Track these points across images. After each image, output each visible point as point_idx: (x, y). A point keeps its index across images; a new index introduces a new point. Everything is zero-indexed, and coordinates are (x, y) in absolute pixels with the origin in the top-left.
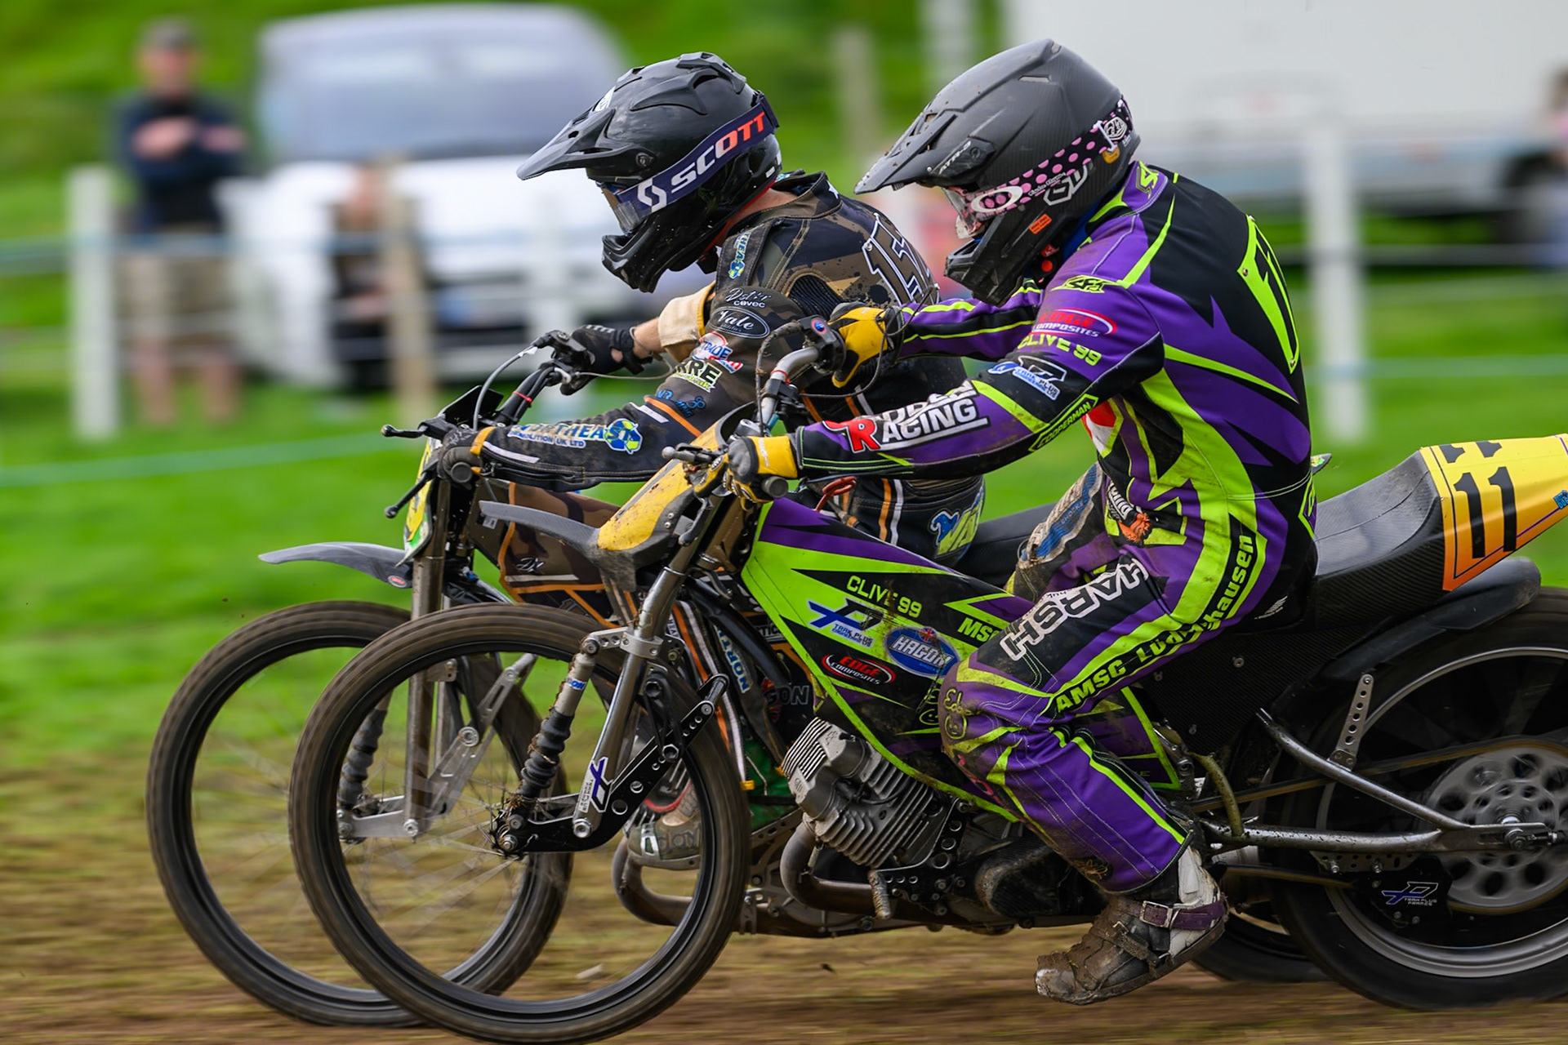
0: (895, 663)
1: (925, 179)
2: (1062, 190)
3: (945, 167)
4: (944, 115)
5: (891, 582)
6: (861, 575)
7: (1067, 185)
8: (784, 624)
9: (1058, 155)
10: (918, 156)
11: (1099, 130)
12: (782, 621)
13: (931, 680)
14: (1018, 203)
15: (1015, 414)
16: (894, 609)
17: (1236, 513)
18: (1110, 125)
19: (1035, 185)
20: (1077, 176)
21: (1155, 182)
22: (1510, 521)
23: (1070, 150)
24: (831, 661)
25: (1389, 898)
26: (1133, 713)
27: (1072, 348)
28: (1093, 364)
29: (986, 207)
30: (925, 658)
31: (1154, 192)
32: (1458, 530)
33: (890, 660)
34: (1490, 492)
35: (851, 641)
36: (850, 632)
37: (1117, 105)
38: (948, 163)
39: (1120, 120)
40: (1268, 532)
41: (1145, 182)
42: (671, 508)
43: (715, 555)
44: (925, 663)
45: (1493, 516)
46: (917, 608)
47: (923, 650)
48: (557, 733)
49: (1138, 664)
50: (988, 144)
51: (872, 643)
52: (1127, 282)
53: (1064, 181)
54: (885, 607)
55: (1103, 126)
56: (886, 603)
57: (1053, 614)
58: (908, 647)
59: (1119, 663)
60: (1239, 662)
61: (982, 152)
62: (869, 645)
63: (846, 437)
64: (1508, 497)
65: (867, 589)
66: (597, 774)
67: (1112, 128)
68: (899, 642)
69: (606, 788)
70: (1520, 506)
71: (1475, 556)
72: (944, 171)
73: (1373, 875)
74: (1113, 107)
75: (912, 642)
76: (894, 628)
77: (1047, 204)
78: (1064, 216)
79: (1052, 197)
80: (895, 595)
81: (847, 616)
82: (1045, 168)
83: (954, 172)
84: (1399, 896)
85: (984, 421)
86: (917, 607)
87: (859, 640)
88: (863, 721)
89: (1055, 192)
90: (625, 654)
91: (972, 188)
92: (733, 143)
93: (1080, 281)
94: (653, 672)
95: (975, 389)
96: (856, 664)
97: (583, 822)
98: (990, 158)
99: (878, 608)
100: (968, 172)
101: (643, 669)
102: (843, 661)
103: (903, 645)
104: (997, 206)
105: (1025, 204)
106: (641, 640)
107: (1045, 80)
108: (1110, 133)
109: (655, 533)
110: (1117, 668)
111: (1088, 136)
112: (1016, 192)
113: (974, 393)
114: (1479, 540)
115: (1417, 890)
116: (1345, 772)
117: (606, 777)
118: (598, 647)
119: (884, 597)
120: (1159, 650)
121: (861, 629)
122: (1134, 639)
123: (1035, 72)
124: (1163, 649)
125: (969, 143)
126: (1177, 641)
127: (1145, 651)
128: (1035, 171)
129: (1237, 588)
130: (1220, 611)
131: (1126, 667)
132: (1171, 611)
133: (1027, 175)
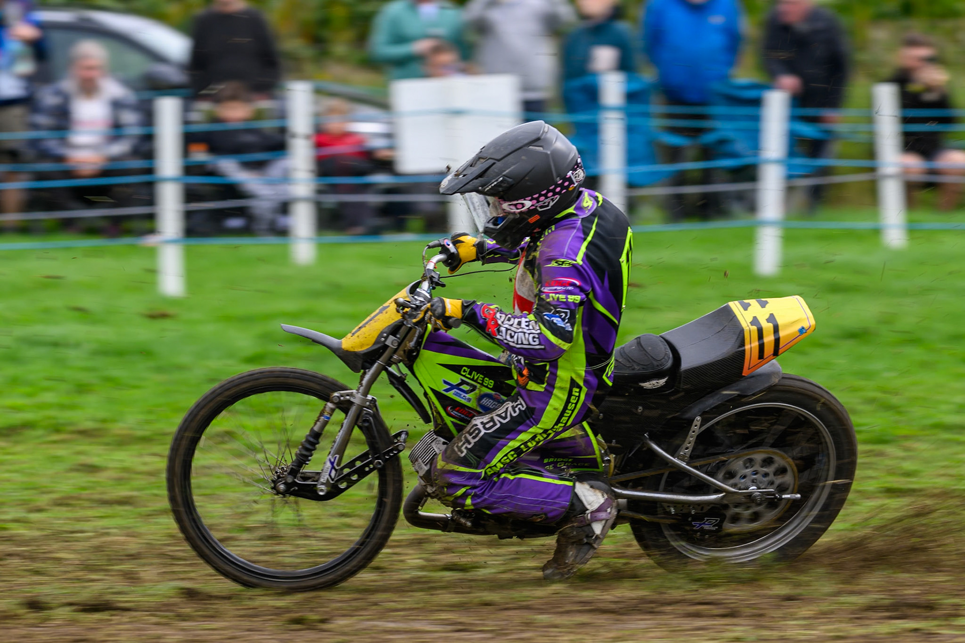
2: (548, 204)
3: (488, 189)
4: (488, 160)
5: (481, 370)
6: (467, 366)
7: (551, 202)
8: (431, 391)
9: (551, 188)
11: (570, 177)
12: (429, 389)
14: (526, 209)
17: (574, 377)
18: (576, 174)
19: (538, 201)
21: (591, 205)
22: (777, 341)
24: (451, 409)
25: (695, 526)
26: (588, 435)
29: (511, 209)
32: (752, 345)
33: (479, 409)
34: (767, 326)
35: (461, 399)
36: (461, 395)
38: (490, 187)
39: (581, 171)
42: (386, 330)
43: (401, 355)
45: (769, 339)
47: (494, 404)
48: (315, 440)
49: (522, 452)
50: (510, 178)
51: (471, 400)
57: (477, 432)
58: (488, 403)
59: (512, 453)
61: (508, 183)
62: (469, 401)
64: (776, 329)
65: (470, 374)
66: (332, 463)
68: (483, 400)
69: (336, 470)
70: (782, 334)
71: (759, 358)
72: (488, 190)
73: (689, 514)
75: (490, 400)
76: (481, 393)
77: (539, 209)
78: (546, 216)
79: (542, 207)
81: (461, 387)
82: (544, 194)
83: (495, 190)
84: (700, 524)
85: (542, 347)
86: (491, 383)
87: (465, 399)
90: (354, 403)
91: (503, 199)
94: (366, 414)
96: (462, 411)
97: (323, 487)
98: (513, 186)
99: (475, 383)
100: (500, 192)
101: (361, 411)
102: (457, 409)
103: (485, 401)
106: (361, 397)
107: (541, 148)
109: (376, 343)
110: (512, 455)
112: (528, 204)
113: (539, 331)
114: (762, 350)
115: (709, 522)
116: (684, 464)
117: (337, 465)
118: (339, 399)
119: (478, 378)
120: (532, 444)
121: (467, 393)
122: (518, 441)
123: (536, 144)
124: (534, 443)
125: (501, 179)
126: (541, 438)
127: (525, 446)
128: (539, 195)
129: (570, 412)
130: (562, 423)
131: (517, 454)
132: (538, 425)
133: (535, 196)
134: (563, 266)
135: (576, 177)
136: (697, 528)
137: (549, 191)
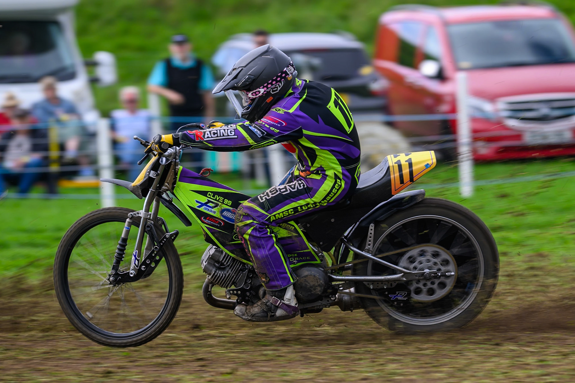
0: (224, 219)
1: (234, 88)
2: (276, 89)
3: (240, 84)
4: (239, 69)
5: (222, 194)
6: (212, 192)
7: (277, 87)
9: (274, 78)
10: (232, 81)
11: (286, 71)
12: (188, 207)
14: (263, 94)
15: (246, 137)
16: (222, 202)
17: (336, 173)
18: (289, 69)
19: (268, 88)
20: (280, 84)
21: (301, 84)
22: (411, 173)
23: (278, 77)
24: (204, 219)
25: (391, 297)
26: (301, 236)
28: (276, 132)
29: (253, 96)
31: (301, 86)
32: (395, 175)
33: (222, 218)
34: (405, 164)
35: (210, 212)
36: (209, 209)
37: (290, 63)
38: (241, 83)
39: (292, 67)
40: (345, 178)
41: (298, 84)
42: (148, 169)
43: (166, 186)
44: (233, 219)
45: (406, 171)
46: (230, 203)
48: (123, 244)
49: (298, 211)
50: (253, 76)
51: (216, 213)
52: (291, 111)
53: (276, 86)
55: (287, 69)
56: (220, 201)
57: (275, 191)
58: (228, 214)
59: (292, 210)
60: (333, 220)
61: (252, 79)
62: (215, 213)
63: (194, 136)
64: (410, 165)
65: (214, 196)
66: (135, 256)
68: (224, 213)
69: (138, 260)
70: (414, 168)
71: (401, 183)
72: (240, 85)
73: (384, 289)
74: (289, 63)
75: (229, 213)
76: (223, 208)
77: (271, 93)
78: (277, 96)
79: (273, 91)
80: (223, 198)
81: (208, 204)
82: (270, 83)
83: (243, 85)
84: (395, 297)
85: (236, 137)
87: (212, 212)
88: (215, 238)
89: (274, 90)
90: (141, 217)
91: (249, 90)
93: (278, 109)
94: (149, 223)
95: (236, 127)
96: (212, 219)
97: (132, 271)
98: (254, 80)
99: (217, 202)
100: (247, 85)
101: (146, 223)
102: (207, 219)
103: (226, 214)
104: (256, 95)
105: (265, 94)
106: (144, 213)
107: (269, 57)
109: (145, 177)
110: (291, 212)
111: (283, 72)
112: (262, 90)
113: (235, 128)
114: (402, 178)
115: (400, 295)
116: (370, 256)
118: (132, 216)
119: (219, 199)
120: (305, 208)
121: (212, 208)
122: (298, 203)
123: (266, 54)
124: (307, 208)
125: (247, 77)
126: (312, 206)
127: (301, 208)
128: (267, 83)
129: (333, 194)
130: (326, 200)
131: (294, 212)
132: (312, 198)
133: (265, 85)
134: (278, 112)
135: (289, 71)
136: (393, 299)
137: (273, 80)
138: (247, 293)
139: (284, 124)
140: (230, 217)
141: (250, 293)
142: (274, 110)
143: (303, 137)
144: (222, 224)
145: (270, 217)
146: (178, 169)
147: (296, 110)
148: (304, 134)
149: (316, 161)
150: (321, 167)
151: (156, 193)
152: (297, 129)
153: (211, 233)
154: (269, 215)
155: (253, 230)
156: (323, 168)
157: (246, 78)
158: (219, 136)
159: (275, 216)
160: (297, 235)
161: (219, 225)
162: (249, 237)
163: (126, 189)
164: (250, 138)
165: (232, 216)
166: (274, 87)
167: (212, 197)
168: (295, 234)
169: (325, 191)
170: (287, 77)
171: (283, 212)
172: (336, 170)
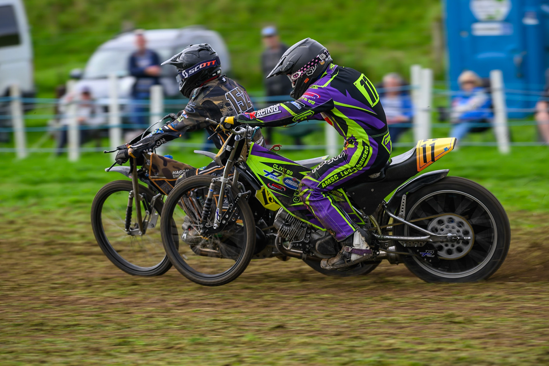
0: (286, 186)
1: (281, 73)
2: (311, 72)
3: (284, 69)
4: (284, 57)
5: (285, 166)
6: (277, 164)
7: (312, 70)
8: (258, 176)
9: (308, 63)
10: (279, 67)
11: (318, 57)
13: (295, 190)
14: (300, 76)
15: (288, 111)
16: (285, 172)
17: (364, 141)
18: (321, 56)
19: (304, 71)
20: (314, 68)
21: (334, 67)
22: (433, 154)
23: (311, 62)
24: (270, 185)
27: (308, 100)
28: (313, 104)
29: (294, 78)
30: (293, 185)
31: (333, 69)
32: (420, 156)
33: (284, 185)
34: (428, 147)
39: (324, 55)
40: (372, 145)
41: (331, 67)
43: (241, 158)
44: (293, 186)
45: (429, 153)
46: (292, 173)
47: (293, 183)
48: (209, 203)
49: (342, 177)
50: (292, 62)
51: (279, 180)
52: (323, 86)
53: (311, 70)
54: (283, 172)
55: (319, 56)
56: (283, 171)
58: (289, 182)
60: (372, 190)
61: (291, 64)
62: (279, 181)
63: (249, 116)
66: (217, 213)
67: (322, 56)
68: (287, 181)
69: (220, 216)
70: (436, 150)
71: (424, 162)
73: (415, 247)
74: (322, 51)
76: (285, 177)
78: (312, 78)
79: (308, 74)
80: (286, 169)
81: (273, 174)
82: (306, 67)
83: (286, 70)
85: (280, 111)
87: (276, 180)
88: (279, 201)
89: (309, 72)
90: (221, 182)
91: (291, 74)
92: (204, 66)
94: (227, 187)
96: (276, 186)
97: (215, 225)
98: (293, 66)
99: (281, 172)
100: (289, 70)
101: (225, 186)
102: (273, 185)
103: (288, 181)
104: (296, 77)
105: (302, 76)
106: (224, 178)
108: (321, 57)
111: (315, 59)
112: (300, 73)
113: (279, 106)
114: (425, 158)
115: (429, 253)
116: (403, 220)
117: (219, 213)
118: (215, 181)
121: (277, 177)
122: (340, 169)
123: (303, 45)
124: (347, 173)
126: (351, 171)
127: (342, 173)
130: (360, 164)
131: (338, 177)
132: (349, 163)
133: (302, 69)
134: (314, 88)
136: (423, 255)
137: (308, 65)
138: (307, 245)
139: (319, 97)
140: (291, 184)
141: (309, 246)
142: (311, 87)
143: (335, 107)
144: (284, 189)
145: (321, 184)
146: (250, 145)
147: (328, 86)
148: (335, 105)
149: (348, 132)
150: (352, 136)
151: (233, 163)
152: (329, 100)
153: (276, 196)
154: (319, 182)
155: (310, 197)
156: (354, 137)
157: (288, 64)
158: (267, 113)
159: (324, 182)
160: (344, 200)
161: (282, 191)
162: (310, 203)
163: (211, 159)
164: (292, 111)
165: (293, 184)
166: (309, 70)
167: (277, 167)
168: (342, 200)
169: (357, 157)
170: (319, 62)
171: (330, 178)
172: (364, 139)
